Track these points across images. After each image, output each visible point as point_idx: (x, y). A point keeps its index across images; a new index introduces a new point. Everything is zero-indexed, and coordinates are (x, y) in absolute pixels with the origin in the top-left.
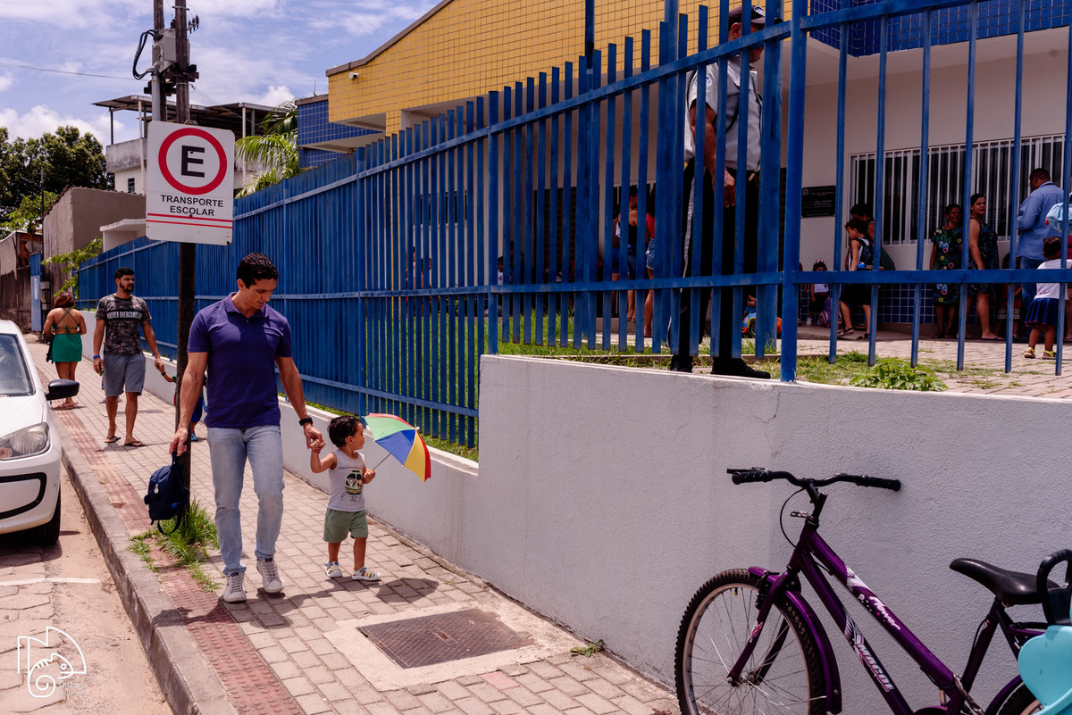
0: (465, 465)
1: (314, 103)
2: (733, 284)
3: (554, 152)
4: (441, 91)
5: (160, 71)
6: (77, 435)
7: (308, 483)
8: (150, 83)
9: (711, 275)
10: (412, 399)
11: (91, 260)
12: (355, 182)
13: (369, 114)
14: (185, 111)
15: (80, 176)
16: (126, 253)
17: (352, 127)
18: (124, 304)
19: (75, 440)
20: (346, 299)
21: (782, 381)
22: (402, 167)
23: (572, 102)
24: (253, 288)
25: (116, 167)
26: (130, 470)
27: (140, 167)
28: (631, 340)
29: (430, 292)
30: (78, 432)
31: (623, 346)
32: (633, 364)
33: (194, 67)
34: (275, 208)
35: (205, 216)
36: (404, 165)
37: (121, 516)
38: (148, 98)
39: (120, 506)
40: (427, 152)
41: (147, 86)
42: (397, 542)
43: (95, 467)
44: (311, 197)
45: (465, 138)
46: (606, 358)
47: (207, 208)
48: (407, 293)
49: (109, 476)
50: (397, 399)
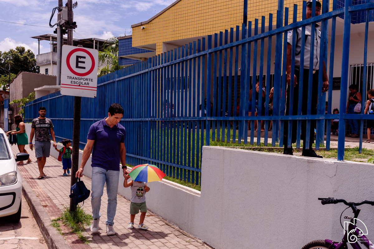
0: (194, 192)
1: (125, 39)
2: (316, 119)
3: (237, 61)
4: (179, 35)
5: (61, 24)
6: (26, 176)
7: (124, 198)
8: (56, 29)
9: (306, 115)
10: (171, 164)
11: (30, 102)
12: (147, 72)
13: (149, 44)
14: (71, 41)
15: (25, 67)
16: (46, 100)
17: (141, 49)
18: (42, 121)
19: (25, 178)
20: (142, 121)
21: (338, 160)
22: (168, 66)
23: (245, 41)
24: (114, 116)
25: (41, 64)
26: (49, 191)
27: (50, 64)
28: (262, 140)
29: (180, 119)
30: (26, 175)
31: (258, 143)
32: (266, 151)
33: (75, 23)
34: (112, 82)
35: (85, 85)
36: (170, 65)
37: (46, 211)
38: (55, 35)
39: (46, 206)
40: (180, 60)
41: (55, 30)
42: (164, 224)
43: (34, 189)
44: (128, 78)
45: (197, 54)
46: (255, 148)
47: (86, 82)
48: (170, 119)
49: (40, 193)
50: (164, 164)
